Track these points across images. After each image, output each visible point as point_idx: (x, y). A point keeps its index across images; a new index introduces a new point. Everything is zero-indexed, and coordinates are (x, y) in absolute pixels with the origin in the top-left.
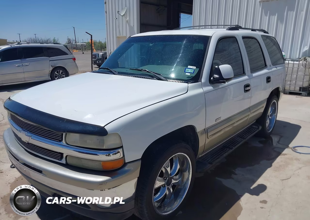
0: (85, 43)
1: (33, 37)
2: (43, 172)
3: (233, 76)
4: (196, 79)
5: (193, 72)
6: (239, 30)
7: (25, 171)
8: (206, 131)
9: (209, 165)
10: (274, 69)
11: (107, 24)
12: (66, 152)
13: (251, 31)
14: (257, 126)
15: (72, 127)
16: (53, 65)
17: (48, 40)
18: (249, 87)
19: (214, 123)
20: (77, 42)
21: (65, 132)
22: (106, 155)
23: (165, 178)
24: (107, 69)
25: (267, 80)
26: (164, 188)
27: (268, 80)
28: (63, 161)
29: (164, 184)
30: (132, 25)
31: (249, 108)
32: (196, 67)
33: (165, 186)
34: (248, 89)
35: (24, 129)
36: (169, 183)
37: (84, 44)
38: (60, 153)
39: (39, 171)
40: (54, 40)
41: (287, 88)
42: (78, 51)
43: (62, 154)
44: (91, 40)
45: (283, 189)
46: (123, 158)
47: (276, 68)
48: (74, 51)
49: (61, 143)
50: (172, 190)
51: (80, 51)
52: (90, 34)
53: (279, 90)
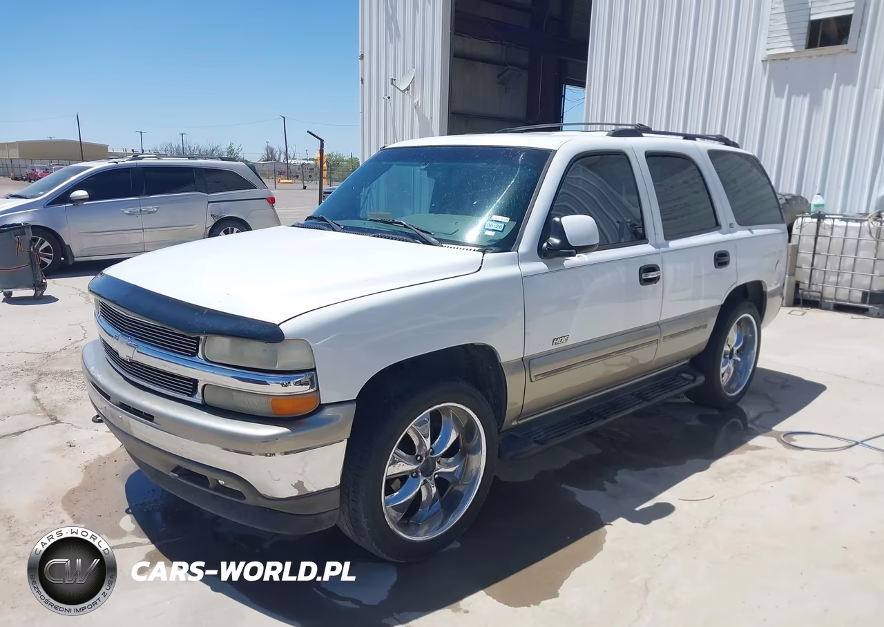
0: (313, 160)
1: (176, 142)
2: (155, 418)
3: (596, 241)
4: (506, 243)
5: (501, 230)
6: (642, 136)
7: (122, 419)
8: (526, 364)
9: (534, 445)
10: (743, 233)
11: (363, 112)
12: (204, 376)
13: (684, 139)
14: (691, 374)
15: (217, 324)
16: (216, 214)
17: (213, 150)
18: (656, 273)
19: (549, 347)
20: (292, 157)
21: (202, 333)
22: (282, 385)
23: (419, 458)
24: (322, 219)
25: (717, 260)
26: (415, 479)
27: (721, 259)
28: (198, 399)
29: (416, 471)
30: (428, 115)
31: (658, 324)
32: (509, 219)
33: (417, 476)
34: (651, 275)
35: (126, 332)
36: (427, 470)
37: (308, 164)
38: (191, 380)
39: (148, 417)
40: (231, 151)
41: (829, 292)
42: (291, 181)
43: (195, 382)
44: (321, 152)
45: (716, 518)
46: (315, 394)
47: (748, 231)
48: (282, 181)
49: (195, 359)
50: (434, 490)
51: (296, 181)
52: (318, 138)
53: (764, 290)
